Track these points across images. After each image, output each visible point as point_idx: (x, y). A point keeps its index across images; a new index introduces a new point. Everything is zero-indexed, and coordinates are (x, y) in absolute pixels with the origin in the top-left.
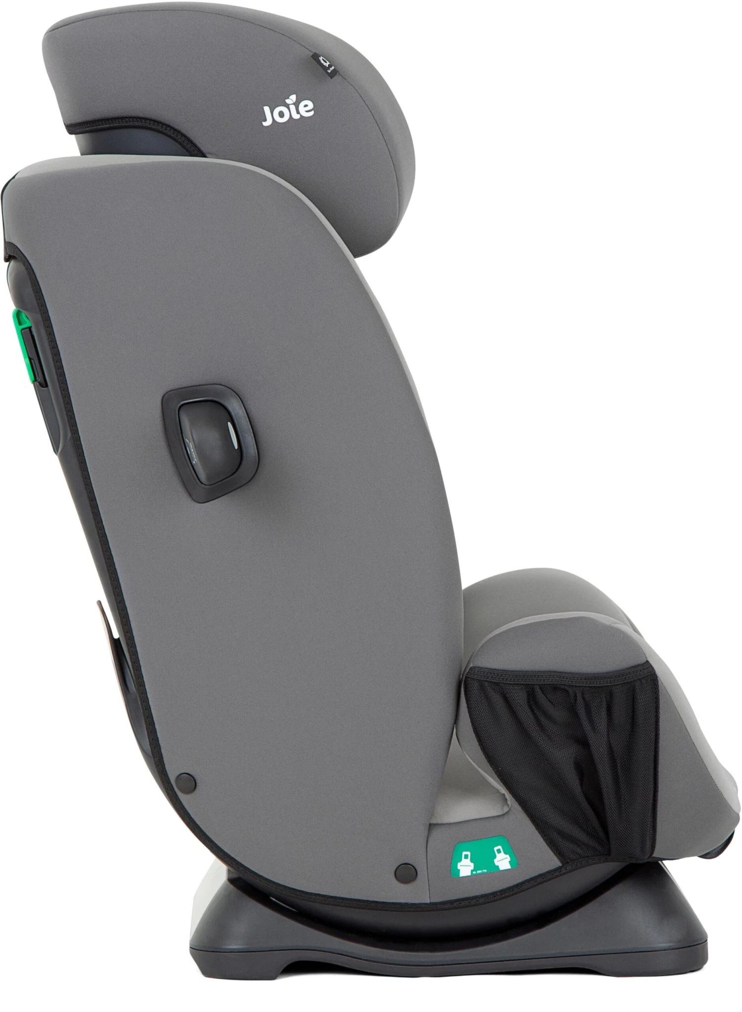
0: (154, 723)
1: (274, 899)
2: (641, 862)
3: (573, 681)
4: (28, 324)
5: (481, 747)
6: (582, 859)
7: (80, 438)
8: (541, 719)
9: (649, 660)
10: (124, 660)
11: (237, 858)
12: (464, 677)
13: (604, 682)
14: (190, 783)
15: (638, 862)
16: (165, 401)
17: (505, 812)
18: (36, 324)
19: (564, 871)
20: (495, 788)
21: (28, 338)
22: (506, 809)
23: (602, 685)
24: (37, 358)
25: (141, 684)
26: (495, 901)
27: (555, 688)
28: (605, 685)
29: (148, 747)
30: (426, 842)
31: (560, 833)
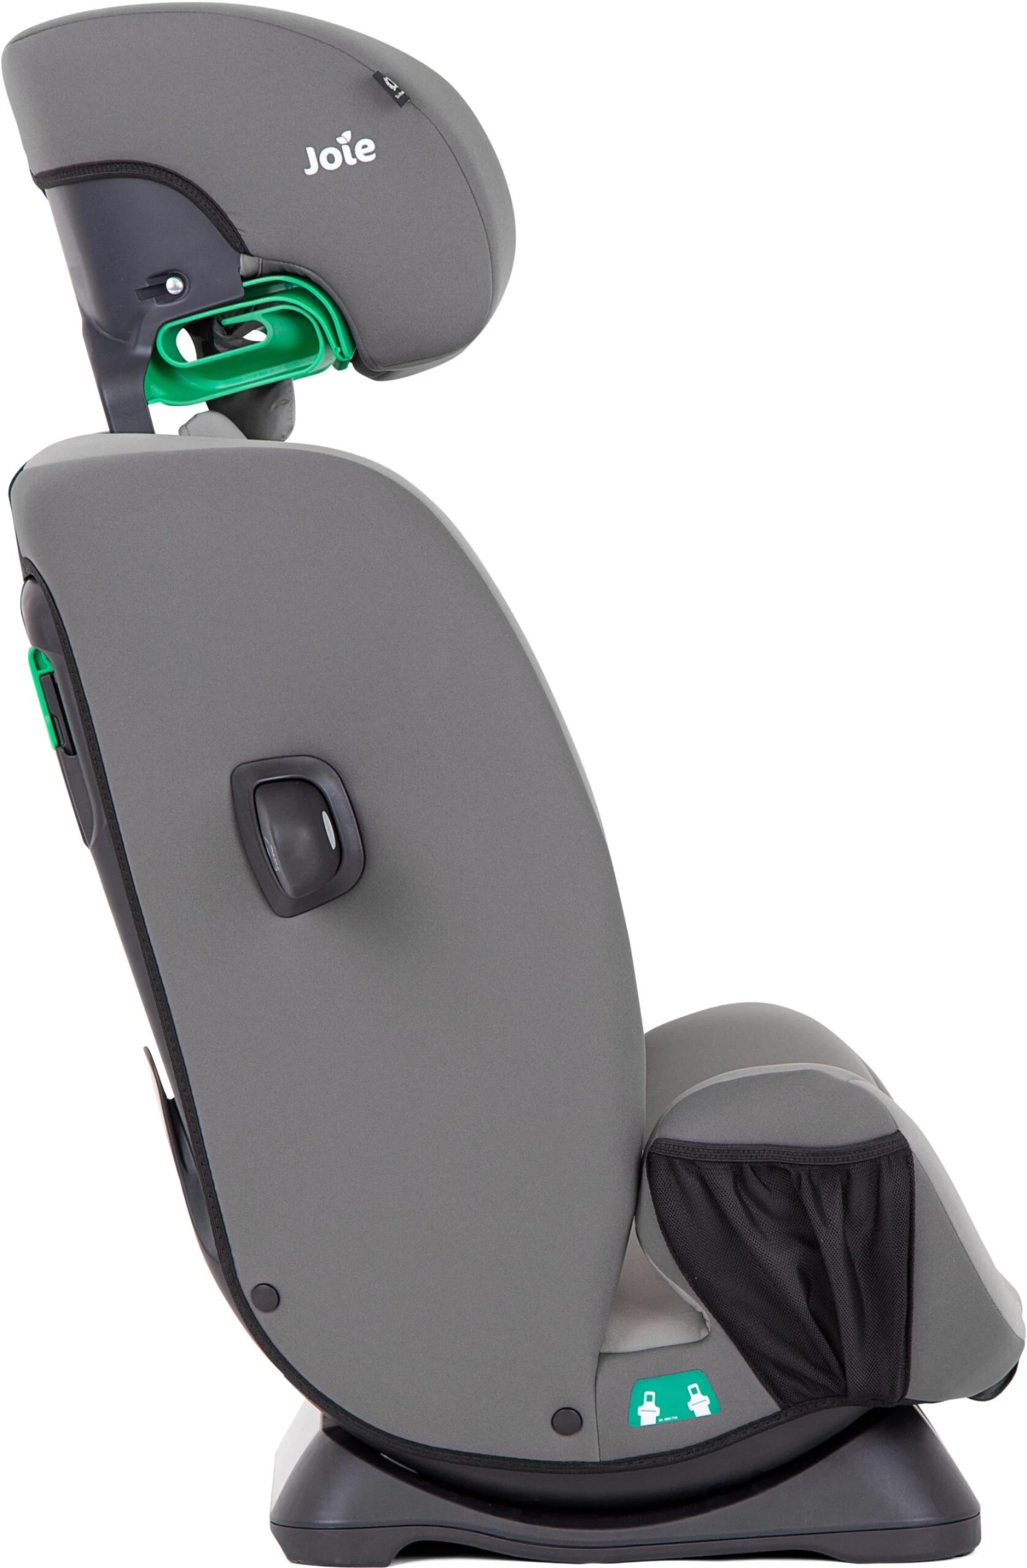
0: (222, 1216)
1: (385, 1456)
2: (890, 1406)
3: (797, 1157)
4: (48, 667)
5: (670, 1249)
6: (807, 1402)
7: (118, 825)
8: (753, 1210)
9: (901, 1129)
10: (181, 1128)
11: (334, 1400)
12: (647, 1153)
13: (838, 1159)
14: (271, 1297)
15: (885, 1406)
16: (236, 777)
17: (702, 1337)
18: (60, 668)
19: (783, 1419)
20: (689, 1305)
21: (50, 688)
22: (704, 1334)
23: (835, 1164)
24: (61, 715)
25: (203, 1162)
26: (689, 1459)
27: (772, 1167)
28: (841, 1163)
29: (213, 1248)
30: (594, 1379)
31: (779, 1366)
